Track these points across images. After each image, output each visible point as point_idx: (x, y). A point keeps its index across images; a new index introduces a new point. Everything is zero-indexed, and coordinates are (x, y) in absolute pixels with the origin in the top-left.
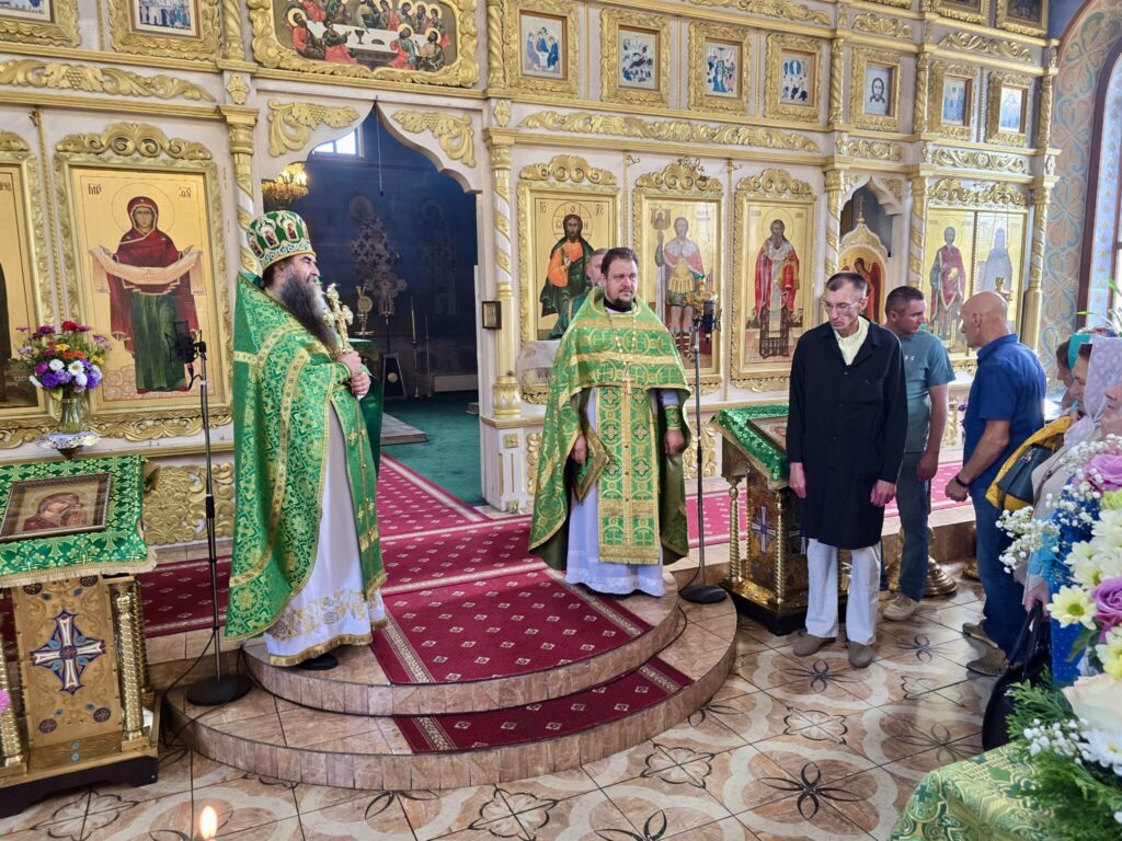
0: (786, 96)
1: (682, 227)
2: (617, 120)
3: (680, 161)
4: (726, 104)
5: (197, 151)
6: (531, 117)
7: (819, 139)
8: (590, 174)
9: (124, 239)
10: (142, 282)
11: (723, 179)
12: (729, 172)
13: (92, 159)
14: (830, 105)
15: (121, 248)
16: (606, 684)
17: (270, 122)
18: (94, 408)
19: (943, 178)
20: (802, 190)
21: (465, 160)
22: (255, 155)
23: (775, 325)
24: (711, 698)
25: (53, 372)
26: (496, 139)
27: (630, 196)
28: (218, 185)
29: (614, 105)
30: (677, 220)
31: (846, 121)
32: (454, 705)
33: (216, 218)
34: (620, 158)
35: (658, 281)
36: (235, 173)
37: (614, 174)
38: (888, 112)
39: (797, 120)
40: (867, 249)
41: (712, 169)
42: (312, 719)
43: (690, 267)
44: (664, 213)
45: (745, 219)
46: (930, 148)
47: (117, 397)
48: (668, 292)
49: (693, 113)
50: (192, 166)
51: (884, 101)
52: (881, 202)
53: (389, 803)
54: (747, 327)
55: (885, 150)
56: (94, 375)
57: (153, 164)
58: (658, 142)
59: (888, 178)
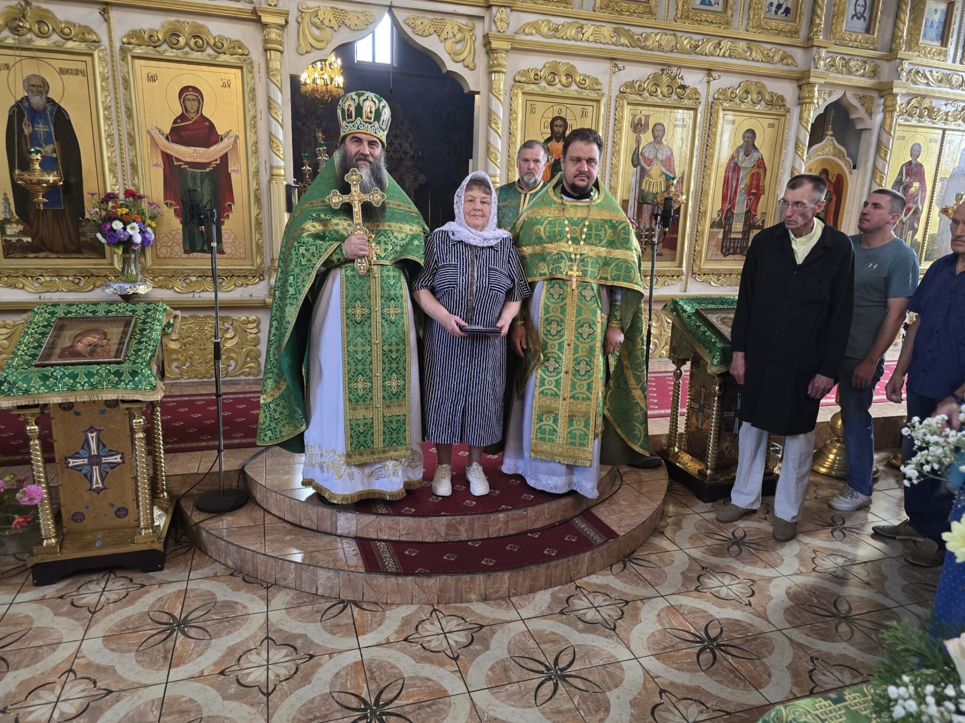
0: (770, 11)
1: (659, 133)
2: (607, 30)
3: (662, 70)
4: (711, 17)
5: (236, 46)
6: (528, 24)
7: (798, 54)
8: (578, 80)
9: (175, 122)
10: (189, 160)
11: (702, 89)
12: (708, 82)
13: (151, 51)
14: (812, 22)
15: (173, 129)
16: (540, 530)
17: (299, 23)
18: (149, 262)
19: (916, 96)
20: (777, 102)
21: (466, 63)
22: (285, 53)
23: (738, 226)
24: (634, 551)
25: (115, 231)
26: (495, 44)
27: (613, 102)
28: (253, 78)
29: (606, 15)
30: (655, 125)
31: (826, 37)
32: (407, 534)
33: (251, 107)
34: (606, 66)
35: (633, 180)
36: (268, 68)
37: (600, 80)
38: (868, 30)
39: (778, 34)
40: (833, 161)
41: (692, 79)
42: (290, 533)
43: (664, 170)
44: (643, 118)
45: (720, 127)
46: (906, 66)
47: (168, 255)
48: (641, 191)
49: (679, 25)
50: (232, 61)
51: (865, 20)
52: (853, 116)
53: (342, 611)
54: (712, 227)
55: (861, 67)
56: (147, 236)
57: (200, 57)
58: (644, 51)
59: (861, 94)
